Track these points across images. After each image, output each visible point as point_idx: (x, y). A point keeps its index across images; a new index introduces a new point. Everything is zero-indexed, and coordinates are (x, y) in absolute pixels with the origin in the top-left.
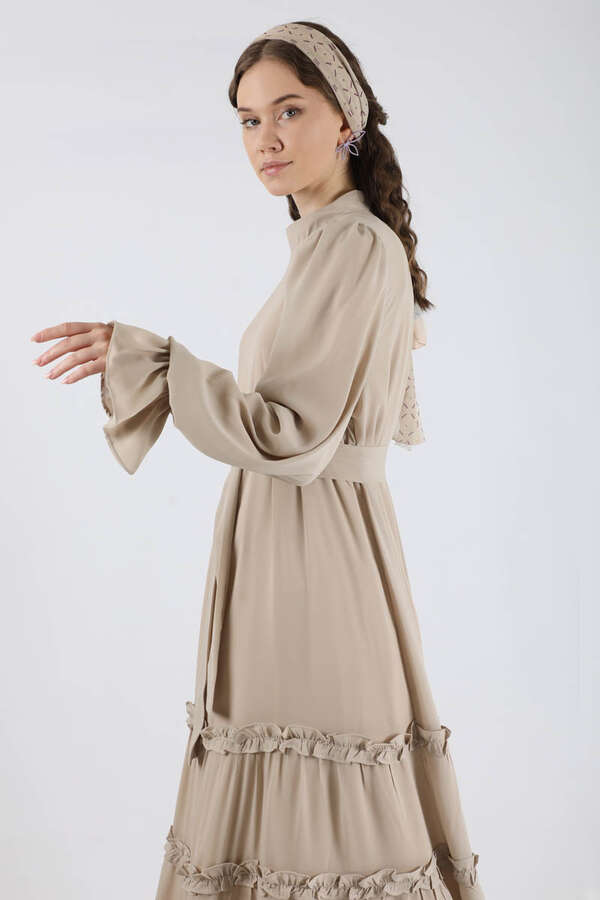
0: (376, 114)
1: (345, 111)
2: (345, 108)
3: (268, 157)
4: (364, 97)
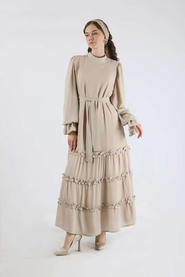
0: (110, 37)
1: (105, 35)
2: (105, 34)
3: (91, 41)
4: (108, 33)
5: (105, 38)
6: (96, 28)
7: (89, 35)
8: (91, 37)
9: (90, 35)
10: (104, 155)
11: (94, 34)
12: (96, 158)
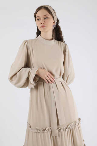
1: (54, 19)
5: (54, 22)
6: (47, 13)
7: (40, 19)
8: (42, 21)
9: (42, 18)
10: (70, 128)
11: (45, 18)
12: (64, 132)
